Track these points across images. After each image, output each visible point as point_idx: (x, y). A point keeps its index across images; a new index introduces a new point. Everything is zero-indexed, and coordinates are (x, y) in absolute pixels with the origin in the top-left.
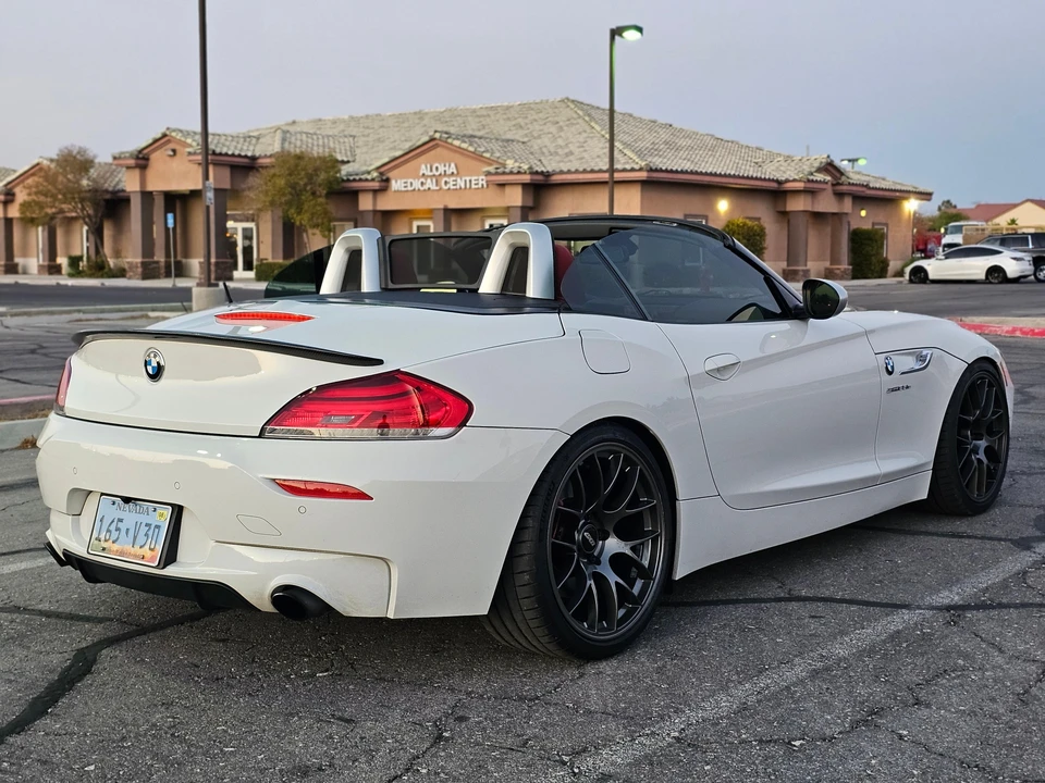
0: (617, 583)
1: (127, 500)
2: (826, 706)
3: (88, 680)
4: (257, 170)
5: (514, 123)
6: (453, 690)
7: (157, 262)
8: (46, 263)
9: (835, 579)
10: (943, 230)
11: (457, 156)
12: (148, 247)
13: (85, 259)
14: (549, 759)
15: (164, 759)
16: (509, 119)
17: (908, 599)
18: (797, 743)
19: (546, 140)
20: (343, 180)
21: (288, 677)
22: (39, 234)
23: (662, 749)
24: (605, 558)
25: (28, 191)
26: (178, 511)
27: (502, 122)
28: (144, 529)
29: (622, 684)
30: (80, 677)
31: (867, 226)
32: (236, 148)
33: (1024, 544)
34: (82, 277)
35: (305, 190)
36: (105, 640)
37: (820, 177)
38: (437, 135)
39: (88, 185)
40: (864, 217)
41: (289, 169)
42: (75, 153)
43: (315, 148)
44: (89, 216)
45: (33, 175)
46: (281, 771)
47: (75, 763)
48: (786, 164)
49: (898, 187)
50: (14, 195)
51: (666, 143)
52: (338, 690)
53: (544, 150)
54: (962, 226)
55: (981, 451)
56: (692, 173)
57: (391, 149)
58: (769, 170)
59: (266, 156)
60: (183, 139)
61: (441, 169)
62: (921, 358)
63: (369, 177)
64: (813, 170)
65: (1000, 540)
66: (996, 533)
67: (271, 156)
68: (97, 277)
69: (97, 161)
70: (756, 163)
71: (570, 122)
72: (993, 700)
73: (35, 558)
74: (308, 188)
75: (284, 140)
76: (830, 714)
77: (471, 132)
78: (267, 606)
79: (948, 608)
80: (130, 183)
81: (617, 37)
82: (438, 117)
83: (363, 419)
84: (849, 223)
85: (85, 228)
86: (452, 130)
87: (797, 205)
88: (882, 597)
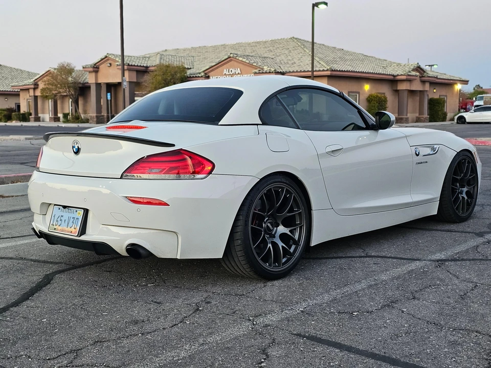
0: (282, 246)
1: (65, 207)
2: (373, 299)
3: (48, 286)
4: (149, 73)
5: (268, 49)
6: (207, 291)
7: (103, 116)
8: (53, 117)
9: (389, 248)
10: (474, 99)
11: (241, 65)
12: (99, 108)
13: (70, 114)
14: (244, 318)
15: (77, 317)
16: (266, 47)
17: (420, 257)
18: (355, 314)
19: (283, 57)
20: (188, 77)
21: (135, 286)
22: (50, 103)
23: (294, 315)
24: (277, 235)
25: (44, 83)
26: (86, 211)
27: (262, 49)
28: (72, 220)
29: (282, 290)
30: (46, 285)
31: (436, 97)
32: (139, 62)
33: (481, 235)
34: (69, 123)
35: (170, 82)
36: (58, 271)
37: (414, 73)
38: (232, 55)
39: (72, 80)
40: (435, 93)
41: (163, 72)
42: (65, 65)
43: (175, 62)
44: (72, 94)
45: (47, 76)
46: (126, 322)
47: (38, 318)
48: (397, 67)
49: (452, 78)
50: (38, 85)
51: (340, 58)
52: (156, 291)
53: (282, 62)
54: (483, 97)
55: (464, 193)
56: (352, 72)
57: (210, 62)
58: (389, 70)
59: (152, 66)
60: (114, 58)
61: (233, 71)
62: (433, 149)
63: (200, 75)
64: (411, 70)
65: (469, 233)
66: (469, 230)
67: (155, 66)
68: (76, 123)
69: (75, 69)
70: (383, 67)
71: (295, 48)
72: (449, 297)
73: (32, 238)
74: (172, 81)
75: (161, 58)
76: (373, 302)
77: (248, 54)
78: (124, 253)
79: (438, 261)
80: (90, 79)
81: (315, 7)
82: (233, 47)
83: (165, 170)
84: (428, 95)
85: (71, 100)
86: (239, 53)
87: (402, 87)
88: (409, 256)
